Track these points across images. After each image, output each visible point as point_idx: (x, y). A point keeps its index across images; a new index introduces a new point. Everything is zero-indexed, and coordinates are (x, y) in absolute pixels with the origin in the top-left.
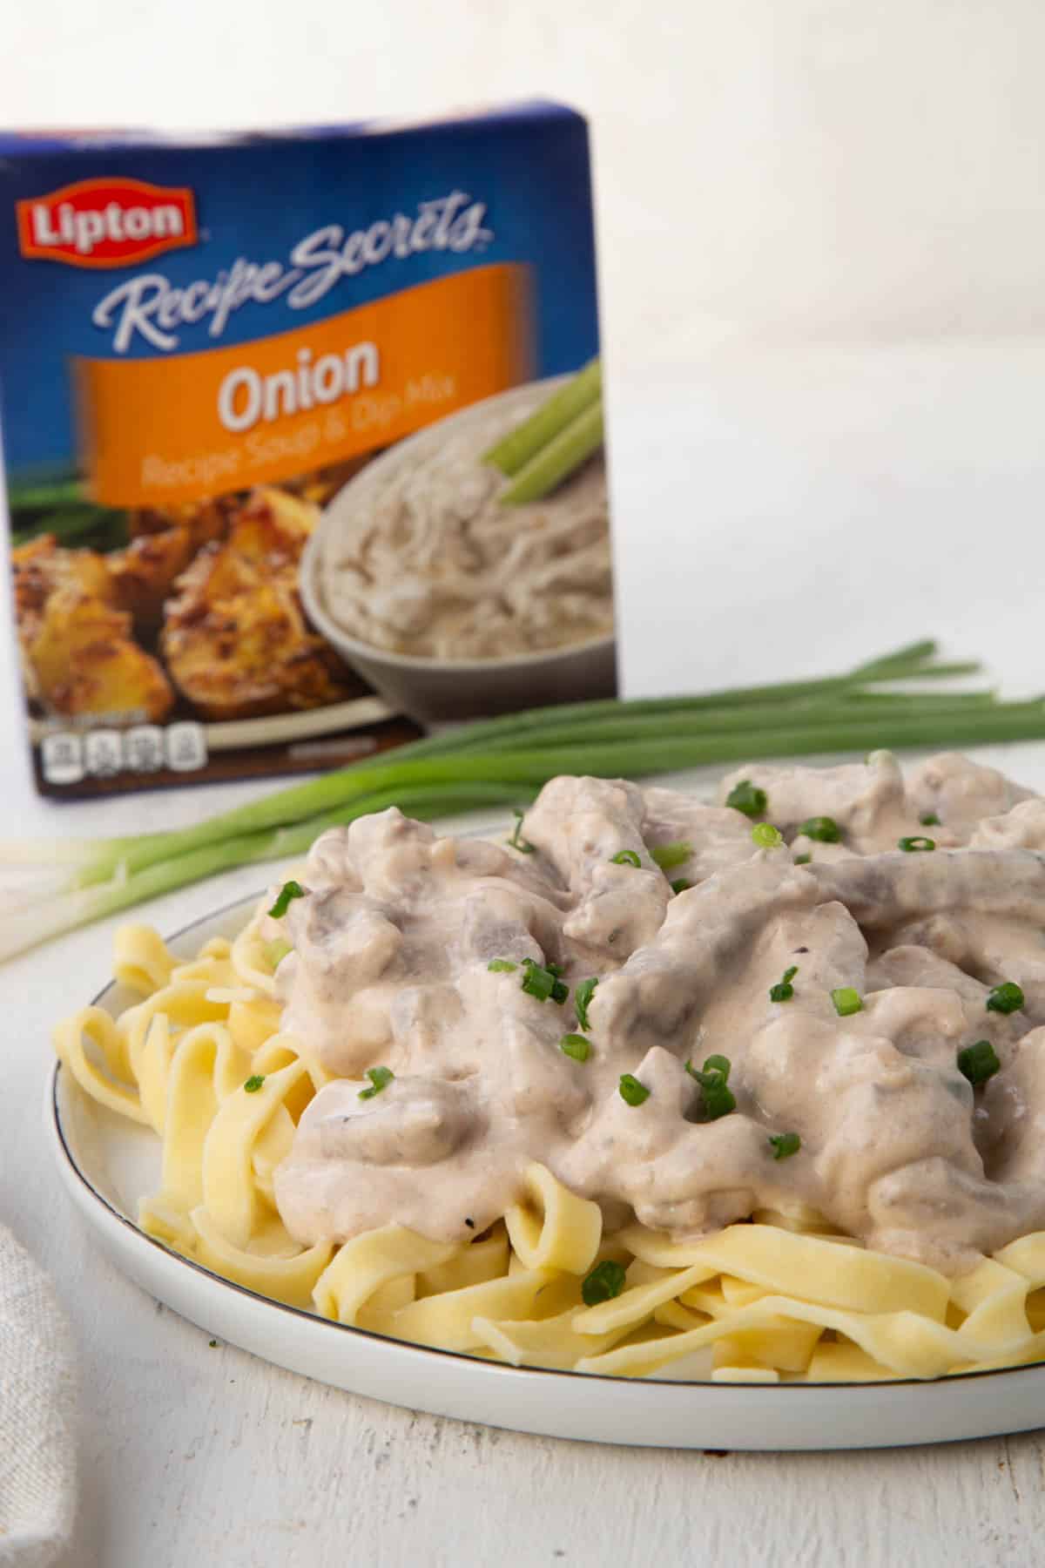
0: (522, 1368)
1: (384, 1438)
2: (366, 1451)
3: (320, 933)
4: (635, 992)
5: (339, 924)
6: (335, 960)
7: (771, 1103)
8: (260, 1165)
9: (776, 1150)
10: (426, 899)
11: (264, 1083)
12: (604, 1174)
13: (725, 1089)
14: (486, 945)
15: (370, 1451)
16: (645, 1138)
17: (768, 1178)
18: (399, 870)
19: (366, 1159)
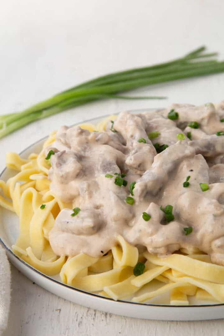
0: (118, 301)
1: (80, 316)
2: (76, 321)
3: (59, 165)
4: (146, 186)
5: (64, 162)
6: (63, 173)
7: (184, 216)
8: (45, 231)
9: (186, 232)
10: (88, 151)
11: (46, 206)
12: (138, 239)
13: (172, 214)
14: (105, 168)
15: (77, 320)
16: (150, 230)
17: (184, 240)
18: (81, 143)
19: (73, 233)
